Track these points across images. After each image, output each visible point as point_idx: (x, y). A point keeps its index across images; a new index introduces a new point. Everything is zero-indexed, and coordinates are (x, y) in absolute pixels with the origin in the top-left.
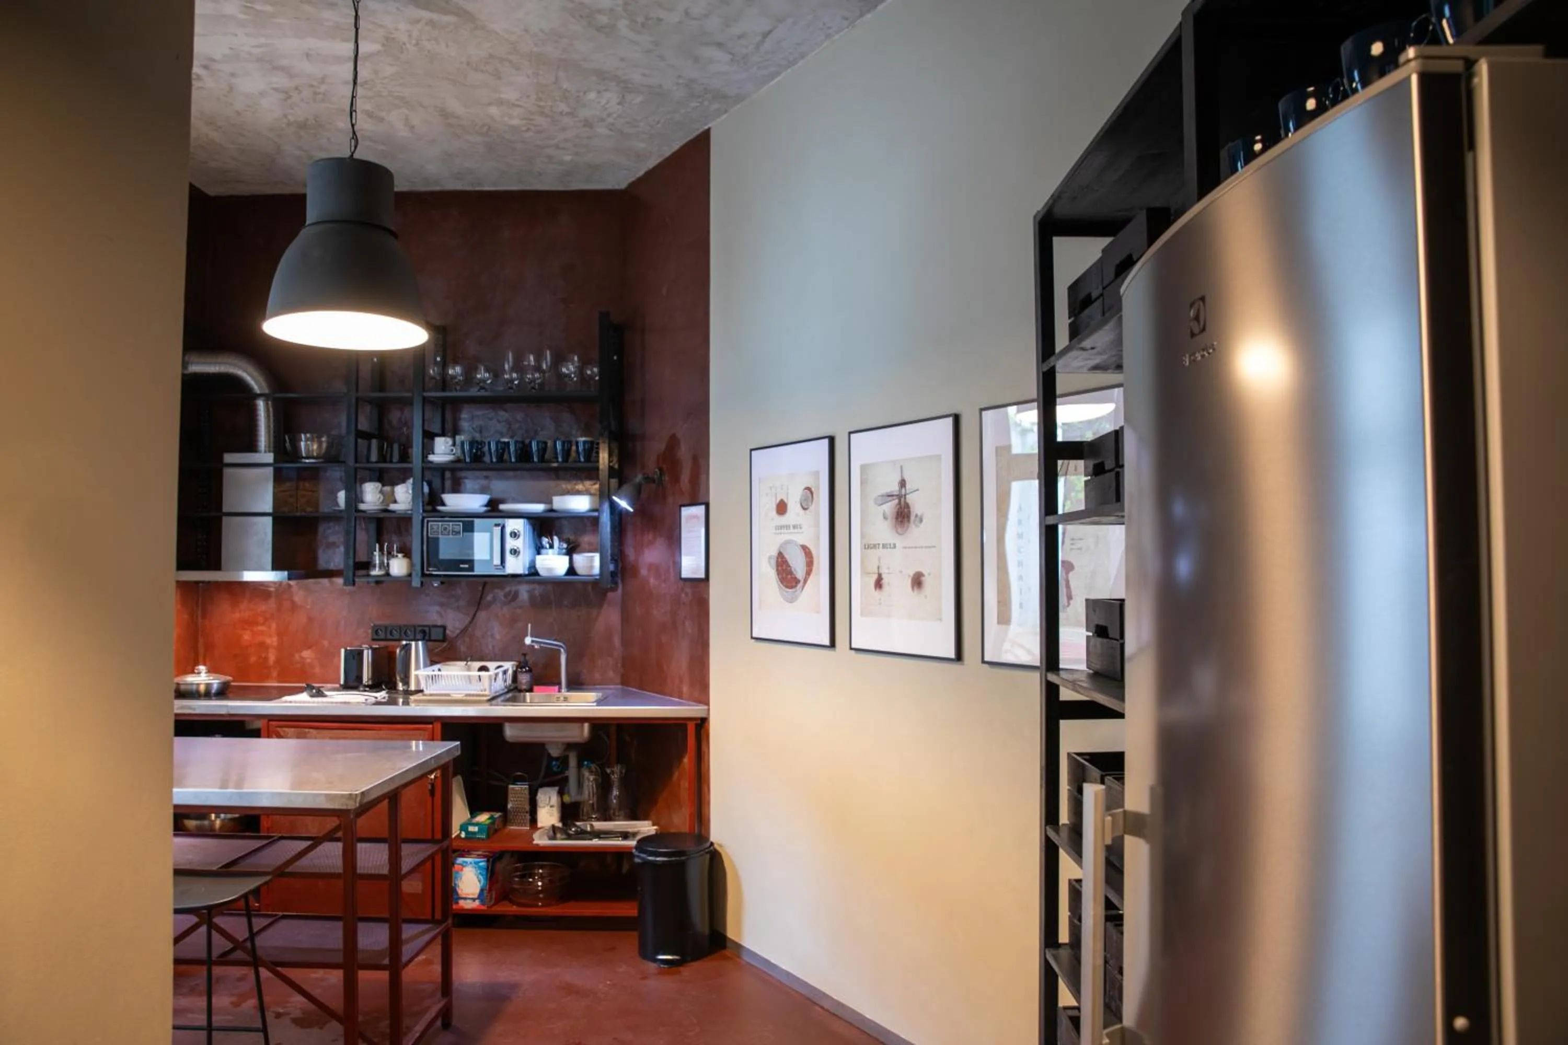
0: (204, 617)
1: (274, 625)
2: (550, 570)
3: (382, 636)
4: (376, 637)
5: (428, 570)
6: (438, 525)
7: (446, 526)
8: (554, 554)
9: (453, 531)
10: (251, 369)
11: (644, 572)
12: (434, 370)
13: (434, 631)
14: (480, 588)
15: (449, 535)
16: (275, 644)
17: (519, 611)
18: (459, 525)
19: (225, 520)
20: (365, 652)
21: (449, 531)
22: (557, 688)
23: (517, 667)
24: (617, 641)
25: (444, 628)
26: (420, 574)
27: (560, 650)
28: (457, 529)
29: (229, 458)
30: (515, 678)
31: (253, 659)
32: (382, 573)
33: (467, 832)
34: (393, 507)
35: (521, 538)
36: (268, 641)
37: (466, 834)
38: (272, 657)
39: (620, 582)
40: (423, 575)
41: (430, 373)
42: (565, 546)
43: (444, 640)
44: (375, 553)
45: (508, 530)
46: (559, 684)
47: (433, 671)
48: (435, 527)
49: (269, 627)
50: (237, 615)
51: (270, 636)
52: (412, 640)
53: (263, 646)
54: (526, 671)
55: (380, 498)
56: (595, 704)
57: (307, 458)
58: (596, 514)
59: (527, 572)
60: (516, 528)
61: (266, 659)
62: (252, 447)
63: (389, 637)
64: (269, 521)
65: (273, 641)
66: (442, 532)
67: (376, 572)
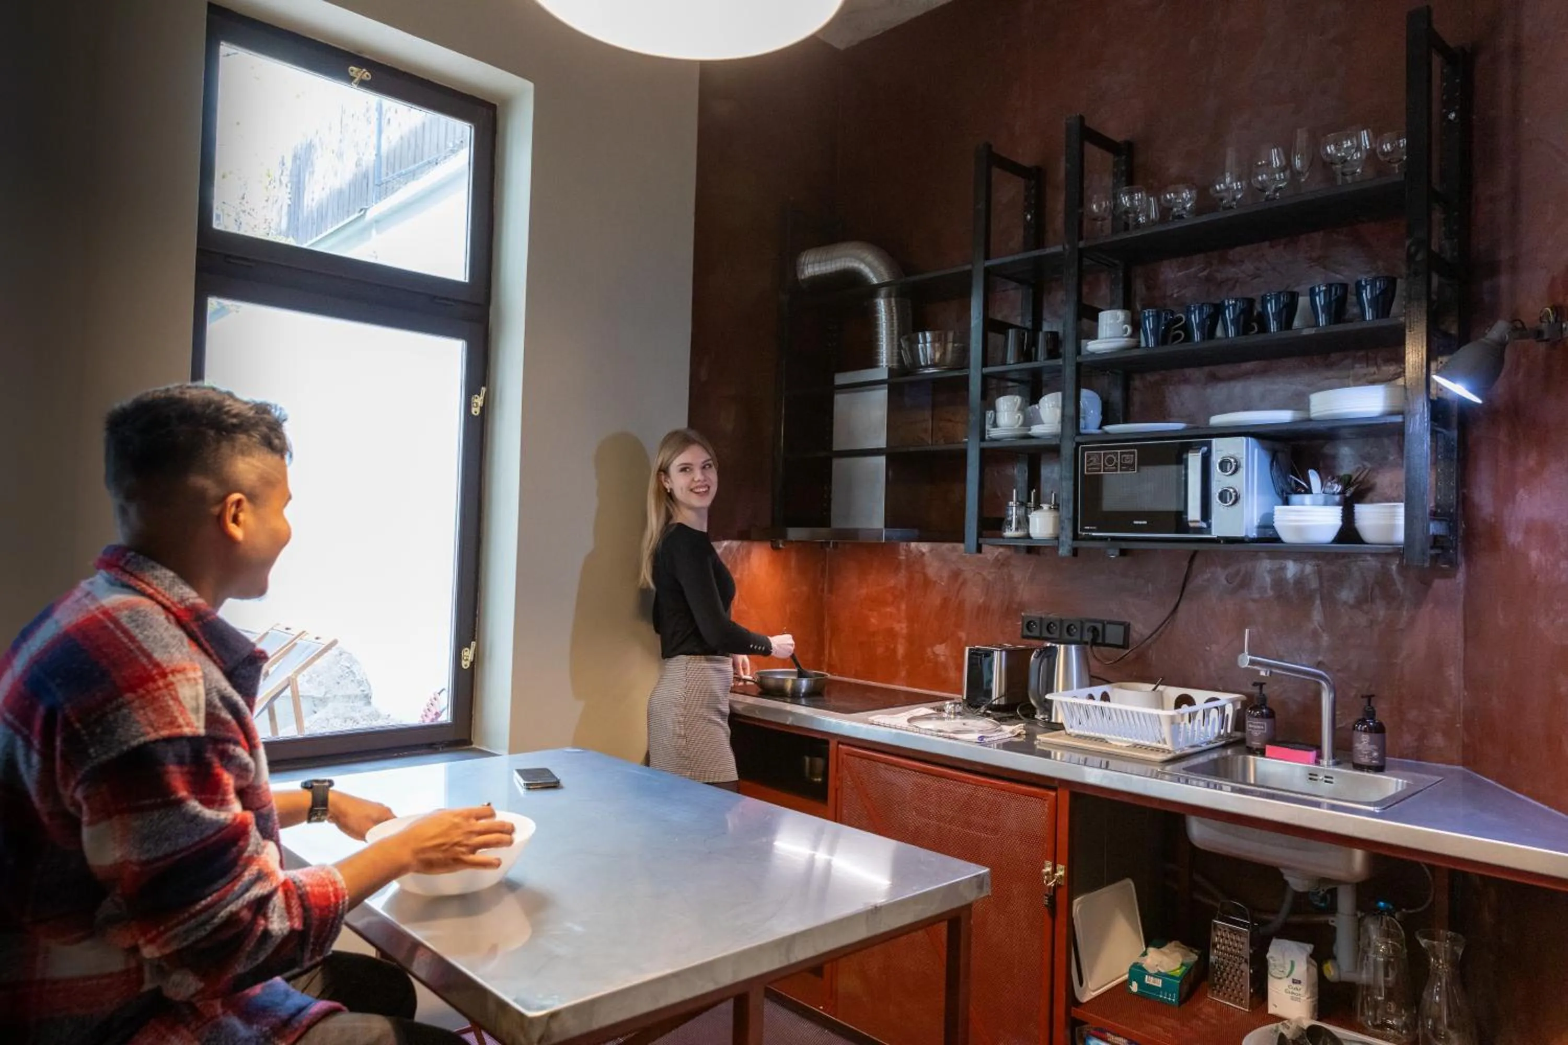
0: (831, 591)
1: (903, 607)
2: (1299, 530)
3: (1036, 633)
4: (1026, 633)
5: (1083, 530)
6: (1100, 455)
7: (1110, 456)
8: (1314, 504)
9: (1122, 465)
10: (870, 258)
11: (1515, 537)
12: (1099, 206)
13: (1110, 629)
14: (1186, 563)
15: (1116, 470)
16: (905, 631)
17: (1251, 606)
18: (1133, 453)
19: (836, 462)
20: (996, 655)
21: (1117, 464)
22: (1313, 754)
23: (1244, 704)
24: (1454, 675)
25: (1127, 628)
26: (1070, 535)
27: (1319, 684)
28: (1129, 459)
29: (841, 379)
30: (1240, 723)
31: (880, 650)
32: (1020, 533)
33: (1142, 984)
34: (1036, 430)
35: (1242, 472)
36: (897, 627)
37: (1139, 987)
38: (901, 650)
39: (1461, 559)
40: (1076, 537)
41: (1091, 211)
42: (1338, 488)
43: (1125, 646)
44: (1011, 503)
45: (1216, 459)
46: (1318, 747)
47: (1091, 697)
48: (1094, 459)
49: (898, 609)
50: (864, 591)
51: (899, 622)
52: (1060, 643)
53: (891, 634)
54: (1262, 716)
55: (1019, 417)
56: (1377, 810)
57: (927, 366)
58: (1399, 419)
59: (1254, 534)
60: (1232, 453)
61: (894, 651)
62: (871, 361)
63: (1046, 634)
64: (882, 460)
65: (901, 627)
66: (1105, 466)
67: (1010, 533)
